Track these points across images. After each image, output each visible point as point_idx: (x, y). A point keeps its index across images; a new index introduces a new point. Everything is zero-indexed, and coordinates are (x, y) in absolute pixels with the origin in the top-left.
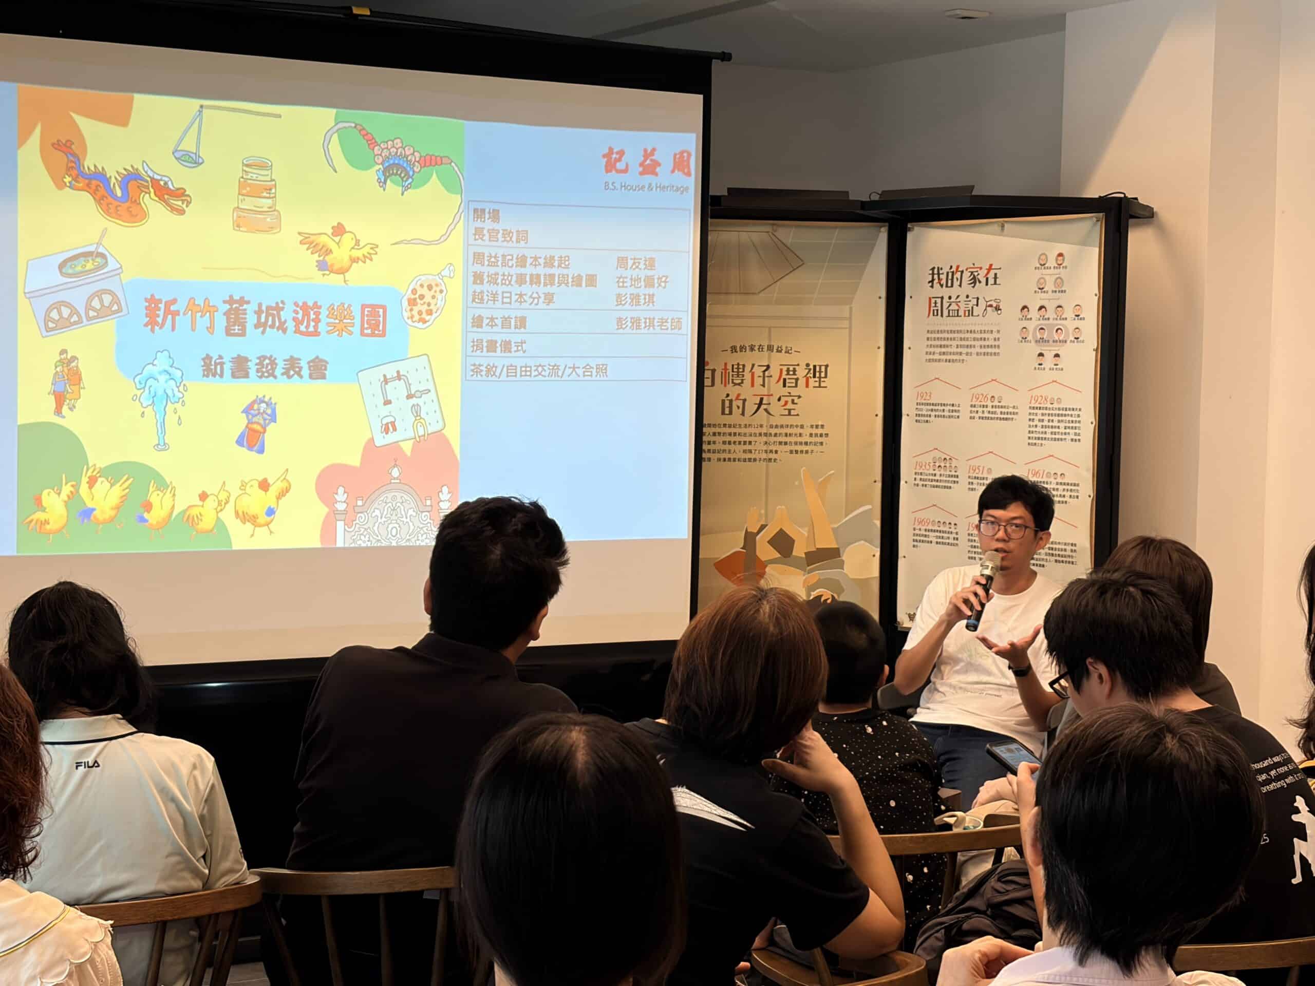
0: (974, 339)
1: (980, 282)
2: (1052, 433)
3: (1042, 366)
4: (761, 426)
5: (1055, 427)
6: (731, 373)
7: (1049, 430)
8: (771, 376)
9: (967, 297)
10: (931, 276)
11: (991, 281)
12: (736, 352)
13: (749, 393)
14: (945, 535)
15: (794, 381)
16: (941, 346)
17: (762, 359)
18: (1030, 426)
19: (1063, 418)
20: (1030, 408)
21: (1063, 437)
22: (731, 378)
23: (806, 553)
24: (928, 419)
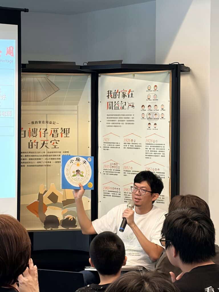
0: (125, 118)
1: (126, 96)
2: (154, 153)
3: (150, 128)
4: (44, 152)
5: (155, 151)
6: (32, 132)
7: (153, 153)
8: (48, 133)
9: (122, 102)
10: (108, 94)
11: (130, 96)
12: (34, 124)
13: (39, 139)
14: (116, 193)
15: (56, 135)
16: (112, 121)
17: (44, 126)
18: (146, 151)
19: (158, 148)
20: (146, 144)
21: (158, 155)
22: (32, 134)
23: (62, 201)
24: (108, 148)
